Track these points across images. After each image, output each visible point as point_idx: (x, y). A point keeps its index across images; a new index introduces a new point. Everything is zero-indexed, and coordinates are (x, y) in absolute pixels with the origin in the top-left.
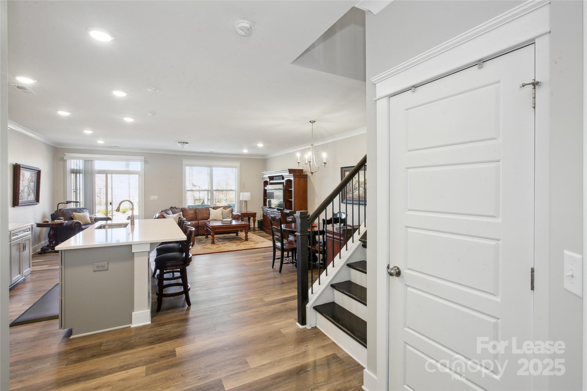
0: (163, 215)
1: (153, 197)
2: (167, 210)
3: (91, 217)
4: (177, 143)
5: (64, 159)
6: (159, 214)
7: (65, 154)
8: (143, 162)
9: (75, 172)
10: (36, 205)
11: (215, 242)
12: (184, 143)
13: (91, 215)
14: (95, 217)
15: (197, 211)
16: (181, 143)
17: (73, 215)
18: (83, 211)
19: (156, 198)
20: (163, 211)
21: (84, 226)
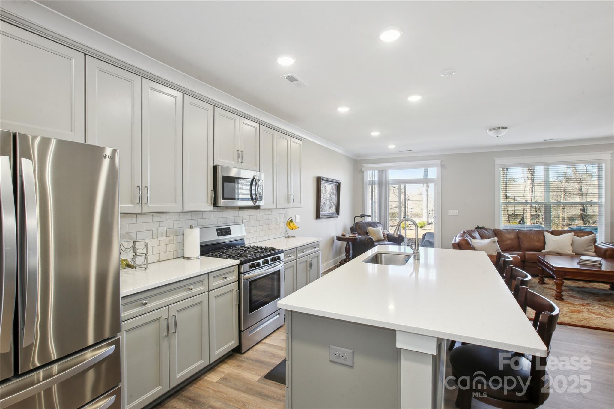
0: (466, 240)
1: (453, 213)
2: (471, 231)
3: (384, 232)
4: (488, 131)
5: (363, 170)
6: (460, 238)
7: (363, 165)
8: (440, 167)
9: (372, 183)
10: (337, 218)
11: (564, 297)
12: (499, 128)
13: (384, 231)
14: (388, 233)
15: (520, 236)
16: (494, 129)
17: (368, 229)
18: (377, 226)
19: (457, 214)
20: (466, 233)
21: (377, 242)
